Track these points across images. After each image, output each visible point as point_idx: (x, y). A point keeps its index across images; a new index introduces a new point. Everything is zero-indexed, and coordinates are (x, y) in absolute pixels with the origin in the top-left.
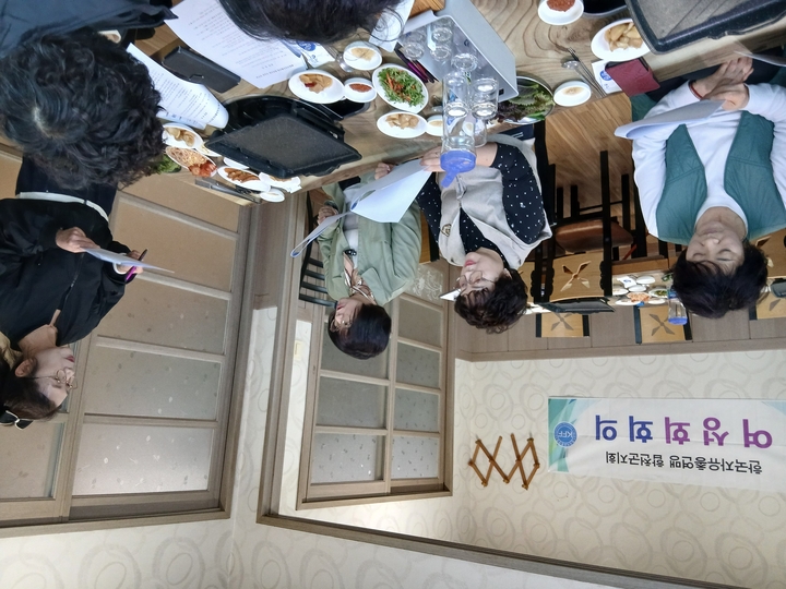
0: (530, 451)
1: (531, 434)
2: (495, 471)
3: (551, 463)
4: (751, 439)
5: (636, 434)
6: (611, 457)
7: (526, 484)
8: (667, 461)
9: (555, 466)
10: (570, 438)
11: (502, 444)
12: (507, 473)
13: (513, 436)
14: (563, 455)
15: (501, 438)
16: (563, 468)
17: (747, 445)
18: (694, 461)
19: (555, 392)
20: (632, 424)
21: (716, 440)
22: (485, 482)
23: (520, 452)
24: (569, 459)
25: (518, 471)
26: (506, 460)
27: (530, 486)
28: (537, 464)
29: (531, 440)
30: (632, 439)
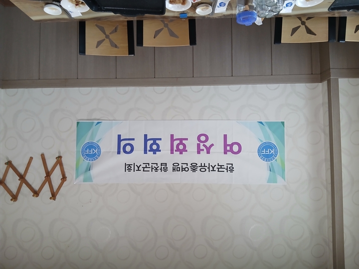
0: (58, 167)
1: (59, 152)
2: (25, 188)
3: (77, 176)
4: (228, 148)
5: (148, 148)
6: (128, 167)
7: (54, 196)
8: (170, 167)
9: (81, 178)
10: (95, 154)
11: (32, 164)
12: (37, 188)
13: (43, 156)
14: (89, 169)
15: (31, 158)
16: (88, 179)
17: (225, 153)
18: (189, 165)
19: (83, 116)
20: (146, 140)
21: (205, 150)
22: (15, 198)
23: (50, 168)
24: (93, 172)
25: (47, 186)
26: (36, 177)
27: (58, 197)
28: (64, 178)
29: (60, 157)
30: (145, 152)
